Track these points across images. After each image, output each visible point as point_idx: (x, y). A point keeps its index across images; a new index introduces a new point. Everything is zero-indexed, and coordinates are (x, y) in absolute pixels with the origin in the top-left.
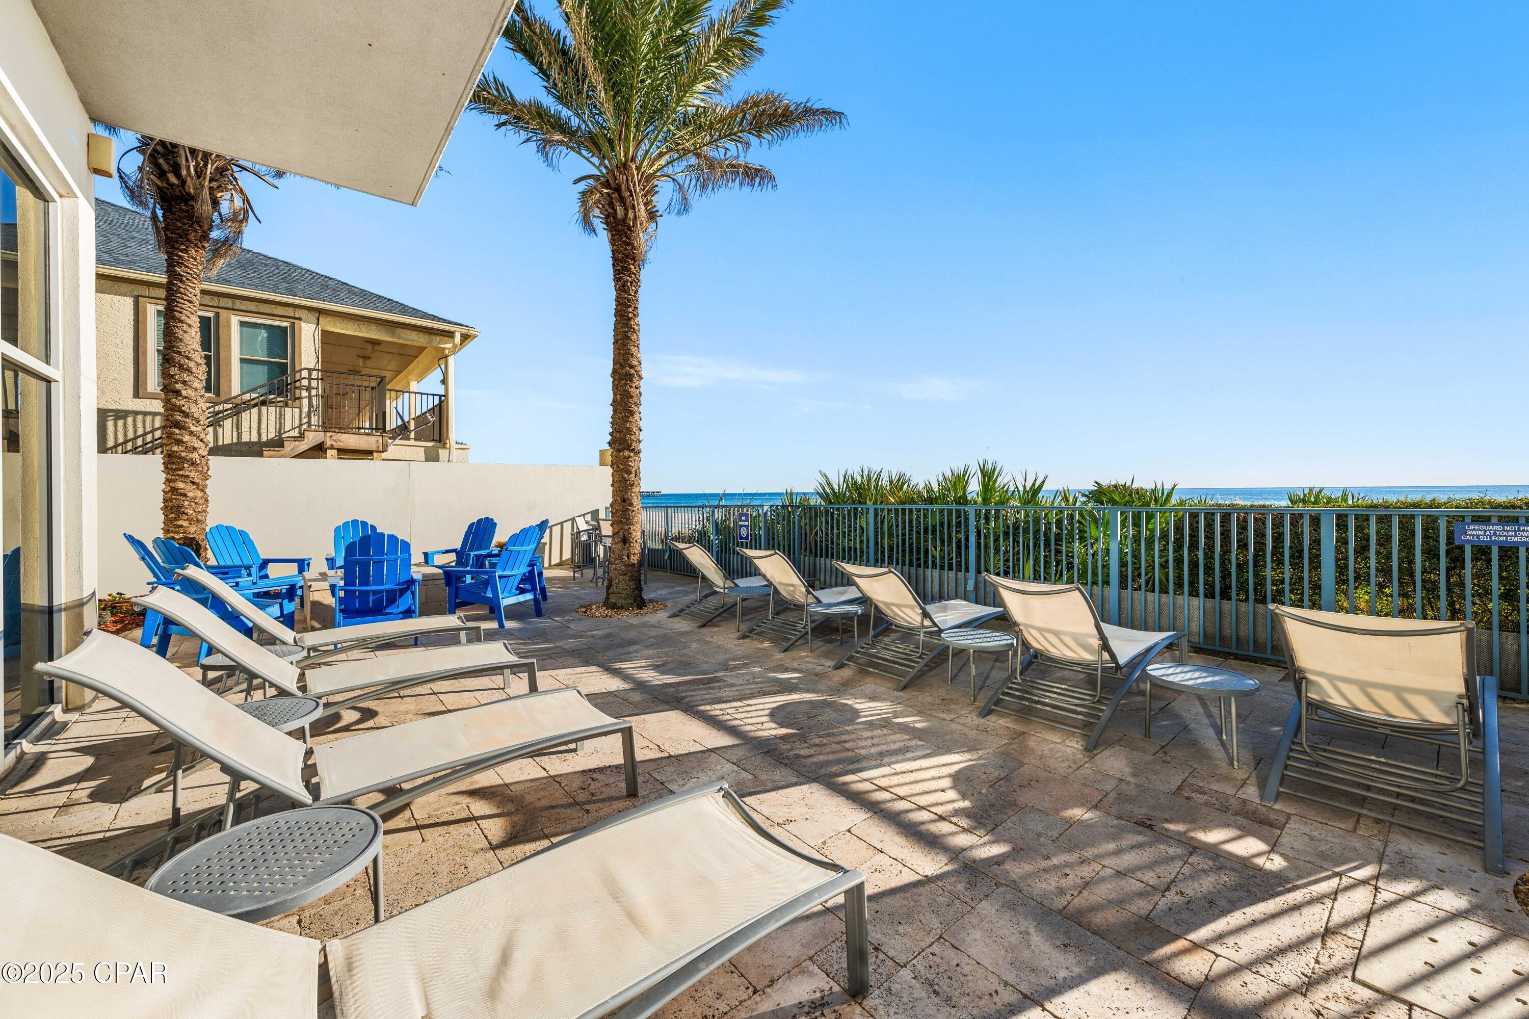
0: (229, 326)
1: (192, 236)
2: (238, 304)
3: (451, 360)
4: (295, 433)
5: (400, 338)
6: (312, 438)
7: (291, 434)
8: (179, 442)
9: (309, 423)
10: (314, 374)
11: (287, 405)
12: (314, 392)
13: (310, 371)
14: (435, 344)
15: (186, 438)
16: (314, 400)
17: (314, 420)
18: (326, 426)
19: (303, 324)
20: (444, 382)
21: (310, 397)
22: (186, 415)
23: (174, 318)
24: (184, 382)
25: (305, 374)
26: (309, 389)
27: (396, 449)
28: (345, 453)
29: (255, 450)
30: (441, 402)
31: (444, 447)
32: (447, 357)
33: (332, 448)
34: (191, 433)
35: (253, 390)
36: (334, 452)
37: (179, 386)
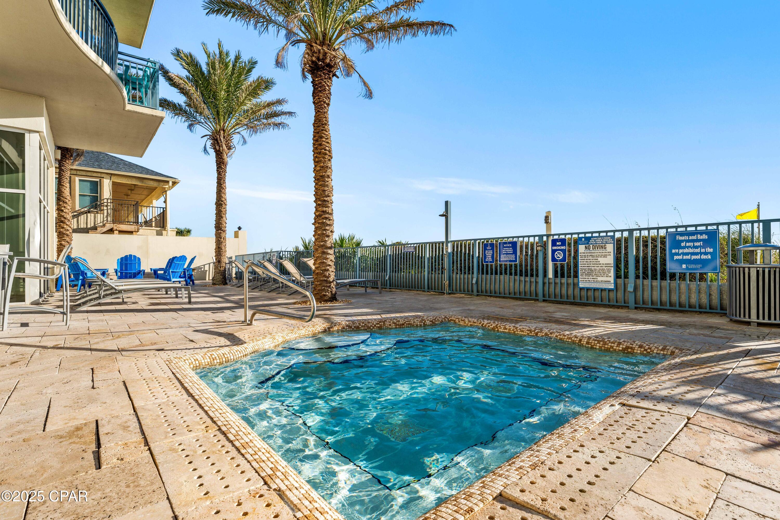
0: (75, 181)
1: (67, 156)
2: (79, 173)
3: (168, 192)
4: (101, 224)
5: (145, 184)
6: (108, 226)
7: (100, 225)
8: (63, 228)
9: (107, 220)
10: (109, 201)
11: (97, 213)
12: (109, 207)
13: (107, 199)
14: (161, 186)
15: (65, 226)
16: (109, 210)
17: (109, 219)
18: (114, 222)
19: (105, 180)
20: (165, 202)
21: (107, 209)
22: (65, 218)
23: (61, 185)
24: (65, 207)
25: (105, 201)
26: (107, 206)
27: (144, 231)
28: (121, 232)
29: (86, 231)
30: (163, 211)
31: (165, 230)
32: (166, 191)
33: (116, 230)
34: (67, 225)
35: (85, 207)
36: (117, 232)
37: (63, 208)
